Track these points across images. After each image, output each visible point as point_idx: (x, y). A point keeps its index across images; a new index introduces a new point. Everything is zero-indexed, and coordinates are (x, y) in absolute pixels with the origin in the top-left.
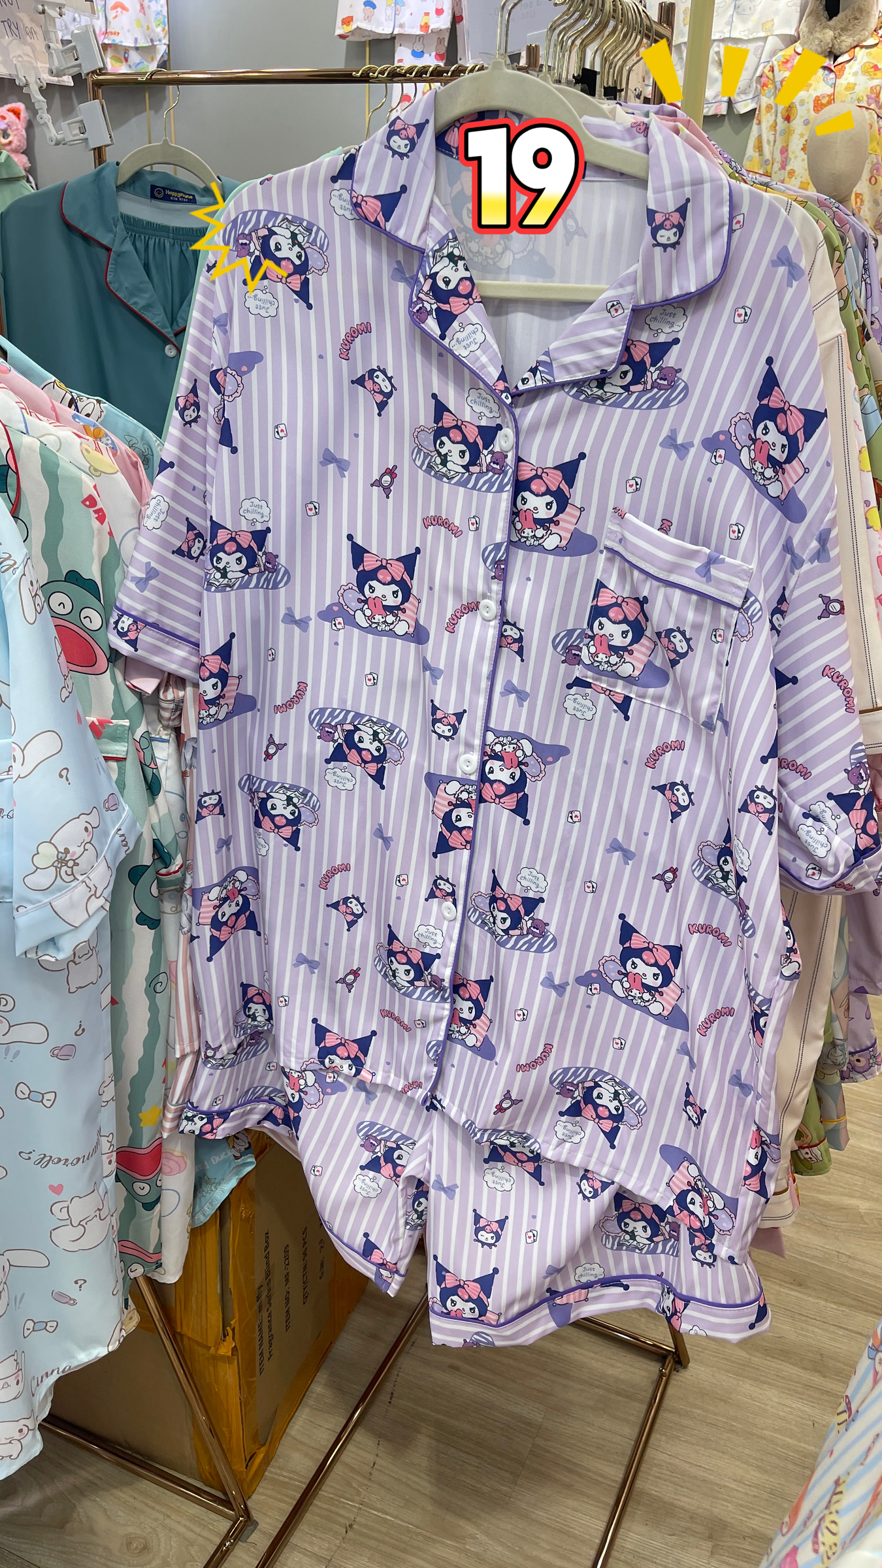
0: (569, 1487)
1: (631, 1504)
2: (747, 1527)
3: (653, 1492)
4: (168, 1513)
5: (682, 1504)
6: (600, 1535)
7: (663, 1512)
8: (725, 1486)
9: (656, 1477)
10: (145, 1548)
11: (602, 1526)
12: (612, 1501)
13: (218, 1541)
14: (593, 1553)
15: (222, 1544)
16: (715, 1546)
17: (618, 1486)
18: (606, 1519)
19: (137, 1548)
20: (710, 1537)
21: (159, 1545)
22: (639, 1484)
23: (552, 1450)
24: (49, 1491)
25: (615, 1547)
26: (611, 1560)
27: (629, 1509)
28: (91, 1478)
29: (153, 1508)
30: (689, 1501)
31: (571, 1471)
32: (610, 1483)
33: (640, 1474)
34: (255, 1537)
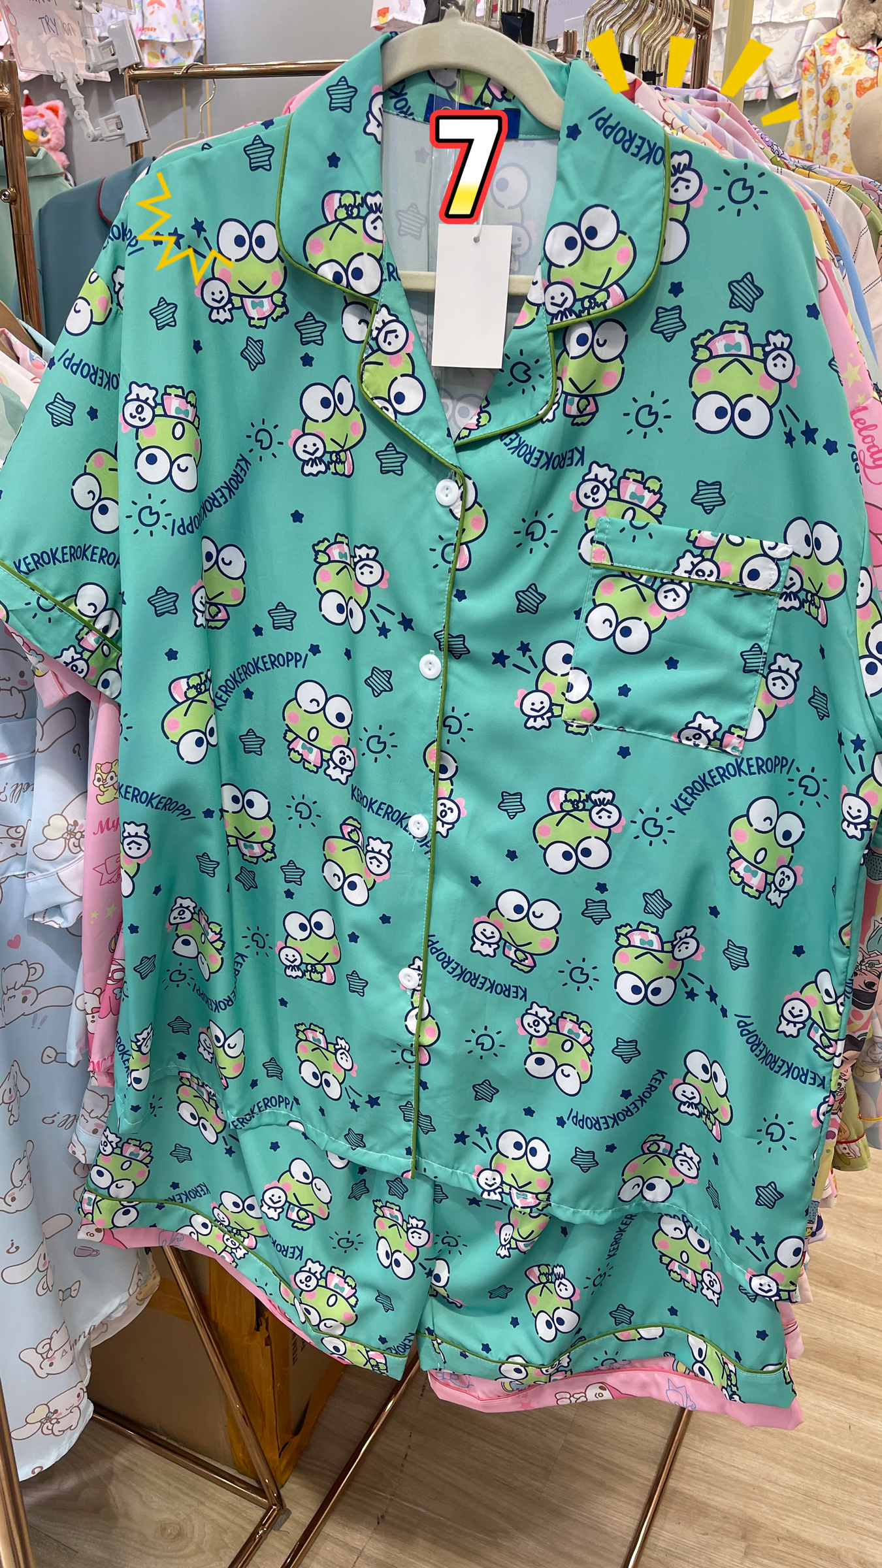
0: (601, 1484)
1: (663, 1502)
2: (782, 1528)
3: (686, 1491)
4: (202, 1499)
5: (713, 1503)
6: (632, 1533)
7: (697, 1510)
8: (759, 1487)
9: (690, 1476)
10: (180, 1534)
11: (634, 1525)
12: (644, 1500)
13: (251, 1529)
14: (625, 1550)
15: (255, 1532)
16: (748, 1547)
17: (650, 1484)
18: (638, 1517)
19: (171, 1534)
20: (744, 1538)
21: (193, 1531)
22: (672, 1483)
23: (585, 1447)
24: (85, 1476)
25: (647, 1545)
26: (643, 1558)
27: (661, 1507)
28: (127, 1463)
29: (187, 1495)
30: (723, 1501)
31: (604, 1468)
32: (641, 1481)
33: (673, 1473)
34: (287, 1526)
